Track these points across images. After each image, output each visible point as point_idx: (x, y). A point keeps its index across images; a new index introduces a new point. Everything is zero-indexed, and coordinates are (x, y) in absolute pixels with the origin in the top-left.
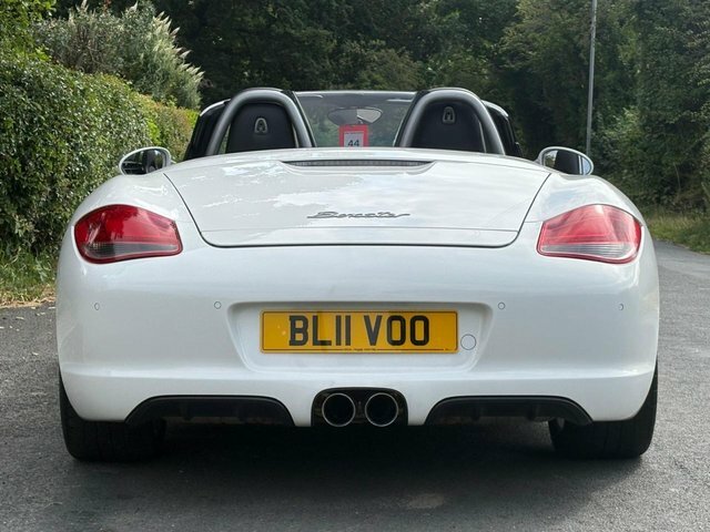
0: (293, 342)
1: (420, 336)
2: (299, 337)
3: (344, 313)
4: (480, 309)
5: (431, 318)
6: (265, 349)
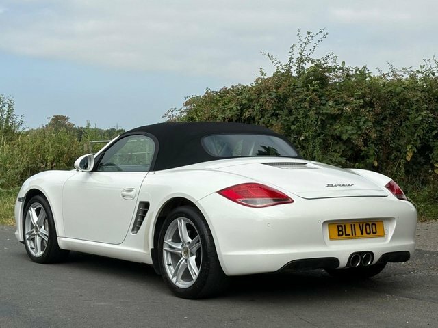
0: (339, 235)
1: (374, 232)
3: (353, 222)
6: (331, 239)
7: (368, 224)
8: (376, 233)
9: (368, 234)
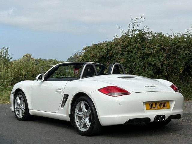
2: (151, 107)
4: (172, 101)
5: (166, 103)
6: (147, 110)
7: (163, 103)
8: (166, 107)
9: (162, 107)
